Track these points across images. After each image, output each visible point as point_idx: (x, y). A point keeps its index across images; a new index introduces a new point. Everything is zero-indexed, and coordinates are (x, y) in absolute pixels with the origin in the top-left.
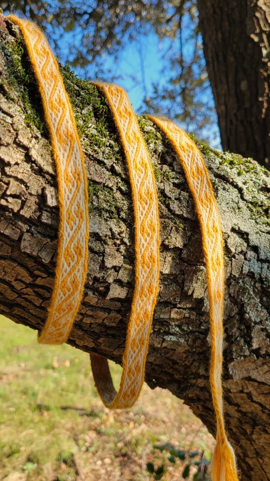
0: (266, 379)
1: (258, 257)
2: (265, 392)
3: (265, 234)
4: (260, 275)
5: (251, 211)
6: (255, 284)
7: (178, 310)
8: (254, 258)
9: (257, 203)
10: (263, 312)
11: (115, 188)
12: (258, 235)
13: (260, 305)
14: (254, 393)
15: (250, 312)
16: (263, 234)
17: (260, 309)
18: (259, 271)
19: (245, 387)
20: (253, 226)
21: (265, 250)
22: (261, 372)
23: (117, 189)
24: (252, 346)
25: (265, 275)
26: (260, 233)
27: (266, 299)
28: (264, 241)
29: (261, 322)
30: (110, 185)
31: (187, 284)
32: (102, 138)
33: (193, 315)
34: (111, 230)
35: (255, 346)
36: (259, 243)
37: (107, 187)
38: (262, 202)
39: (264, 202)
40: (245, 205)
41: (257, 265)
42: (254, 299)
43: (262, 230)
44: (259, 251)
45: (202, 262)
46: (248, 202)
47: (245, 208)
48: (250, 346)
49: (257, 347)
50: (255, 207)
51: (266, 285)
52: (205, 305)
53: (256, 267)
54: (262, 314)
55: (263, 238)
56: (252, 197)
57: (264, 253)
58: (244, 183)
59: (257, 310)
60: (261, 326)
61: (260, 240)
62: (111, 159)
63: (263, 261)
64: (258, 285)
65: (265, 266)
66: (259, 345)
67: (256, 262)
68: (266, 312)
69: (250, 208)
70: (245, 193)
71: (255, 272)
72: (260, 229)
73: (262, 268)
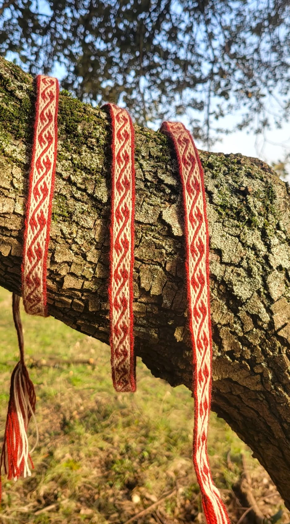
0: (248, 384)
1: (221, 260)
2: (253, 398)
3: (233, 238)
4: (222, 278)
5: (220, 214)
6: (219, 286)
7: (140, 304)
8: (217, 261)
9: (226, 206)
10: (229, 315)
11: (68, 196)
13: (225, 307)
14: (243, 397)
15: (214, 313)
16: (230, 237)
17: (225, 312)
18: (221, 274)
20: (219, 229)
21: (231, 253)
22: (241, 376)
23: (71, 197)
24: (223, 348)
25: (227, 278)
26: (228, 235)
27: (233, 302)
28: (230, 244)
29: (228, 325)
30: (64, 193)
31: (143, 281)
32: (66, 153)
33: (155, 310)
34: (61, 231)
36: (223, 246)
37: (62, 195)
38: (231, 205)
39: (234, 205)
40: (214, 208)
41: (219, 268)
42: (217, 301)
43: (231, 233)
44: (223, 254)
45: (157, 262)
46: (217, 205)
47: (213, 211)
48: (221, 347)
49: (229, 349)
50: (224, 211)
51: (230, 288)
52: (164, 301)
53: (218, 270)
54: (228, 317)
55: (230, 241)
56: (223, 200)
57: (228, 256)
58: (217, 186)
59: (221, 312)
60: (230, 329)
61: (225, 243)
62: (69, 170)
63: (227, 264)
64: (221, 287)
65: (229, 269)
66: (231, 348)
67: (219, 265)
68: (233, 315)
69: (219, 211)
70: (215, 196)
71: (216, 274)
72: (229, 232)
73: (225, 272)
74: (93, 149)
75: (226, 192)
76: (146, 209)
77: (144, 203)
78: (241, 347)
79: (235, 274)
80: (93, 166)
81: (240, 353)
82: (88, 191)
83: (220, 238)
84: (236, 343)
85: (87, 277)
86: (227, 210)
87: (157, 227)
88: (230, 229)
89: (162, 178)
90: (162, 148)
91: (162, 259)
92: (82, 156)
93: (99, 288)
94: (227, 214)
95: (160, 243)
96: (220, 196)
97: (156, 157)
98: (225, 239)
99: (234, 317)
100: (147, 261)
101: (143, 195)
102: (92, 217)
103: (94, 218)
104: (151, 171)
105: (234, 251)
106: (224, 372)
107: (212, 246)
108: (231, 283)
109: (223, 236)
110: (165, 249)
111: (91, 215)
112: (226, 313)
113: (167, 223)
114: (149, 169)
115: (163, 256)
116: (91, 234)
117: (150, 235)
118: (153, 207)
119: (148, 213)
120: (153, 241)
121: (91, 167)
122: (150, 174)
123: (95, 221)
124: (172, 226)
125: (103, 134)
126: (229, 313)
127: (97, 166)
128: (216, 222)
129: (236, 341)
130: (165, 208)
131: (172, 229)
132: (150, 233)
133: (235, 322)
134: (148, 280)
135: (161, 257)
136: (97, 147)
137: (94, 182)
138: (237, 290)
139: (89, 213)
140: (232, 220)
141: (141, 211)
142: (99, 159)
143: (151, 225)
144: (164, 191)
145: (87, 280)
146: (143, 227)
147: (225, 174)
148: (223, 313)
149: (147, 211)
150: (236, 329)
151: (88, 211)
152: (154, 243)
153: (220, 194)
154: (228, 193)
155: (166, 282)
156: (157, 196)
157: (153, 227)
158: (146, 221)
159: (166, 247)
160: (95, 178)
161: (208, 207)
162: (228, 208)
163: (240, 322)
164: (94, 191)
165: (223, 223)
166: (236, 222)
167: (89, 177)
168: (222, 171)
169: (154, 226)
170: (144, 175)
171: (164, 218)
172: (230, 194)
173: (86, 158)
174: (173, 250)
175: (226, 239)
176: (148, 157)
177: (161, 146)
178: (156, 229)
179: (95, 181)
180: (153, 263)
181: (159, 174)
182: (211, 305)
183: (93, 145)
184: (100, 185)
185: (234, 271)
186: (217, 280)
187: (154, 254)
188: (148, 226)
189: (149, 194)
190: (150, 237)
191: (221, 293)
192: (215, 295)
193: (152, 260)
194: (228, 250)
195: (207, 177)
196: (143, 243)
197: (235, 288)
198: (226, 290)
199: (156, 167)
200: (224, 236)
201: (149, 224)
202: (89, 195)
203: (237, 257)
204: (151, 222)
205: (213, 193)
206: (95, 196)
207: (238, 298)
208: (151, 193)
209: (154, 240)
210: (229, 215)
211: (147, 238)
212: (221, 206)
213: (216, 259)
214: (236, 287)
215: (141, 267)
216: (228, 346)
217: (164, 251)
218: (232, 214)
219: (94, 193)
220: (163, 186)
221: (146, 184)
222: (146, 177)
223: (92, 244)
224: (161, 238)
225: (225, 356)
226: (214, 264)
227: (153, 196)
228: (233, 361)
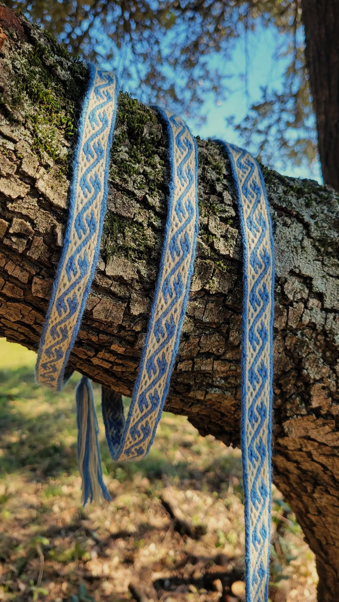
0: (327, 440)
1: (323, 305)
2: (327, 453)
3: (334, 279)
4: (323, 326)
5: (318, 250)
6: (316, 336)
8: (317, 307)
9: (326, 241)
10: (325, 368)
11: (145, 225)
12: (325, 280)
13: (322, 360)
14: (314, 453)
15: (309, 368)
16: (331, 278)
17: (321, 365)
18: (321, 322)
19: (304, 446)
20: (319, 269)
21: (332, 298)
22: (322, 433)
23: (148, 226)
25: (329, 327)
26: (328, 277)
27: (330, 353)
28: (331, 286)
29: (321, 380)
30: (140, 220)
31: (232, 334)
32: (135, 164)
33: (240, 368)
34: (139, 272)
35: (315, 404)
36: (324, 289)
37: (137, 222)
39: (334, 240)
40: (311, 244)
41: (320, 315)
42: (315, 353)
43: (331, 273)
44: (325, 298)
46: (315, 240)
48: (308, 404)
49: (318, 405)
50: (323, 247)
51: (330, 338)
53: (318, 318)
54: (323, 371)
55: (331, 283)
57: (330, 301)
58: (313, 217)
59: (317, 366)
60: (322, 384)
61: (326, 286)
62: (143, 189)
63: (327, 311)
64: (320, 337)
65: (331, 316)
67: (319, 311)
68: (329, 368)
69: (317, 247)
70: (312, 229)
71: (316, 323)
72: (328, 272)
73: (326, 319)
78: (331, 403)
83: (320, 279)
86: (326, 246)
88: (330, 269)
92: (157, 170)
96: (318, 229)
99: (330, 370)
106: (303, 429)
107: (314, 289)
108: (332, 332)
126: (324, 366)
129: (327, 396)
133: (330, 376)
148: (319, 367)
150: (330, 383)
154: (326, 225)
163: (335, 375)
165: (322, 261)
166: (336, 260)
175: (327, 280)
185: (336, 318)
194: (329, 293)
197: (336, 338)
200: (324, 277)
205: (310, 225)
212: (319, 241)
213: (317, 305)
216: (318, 402)
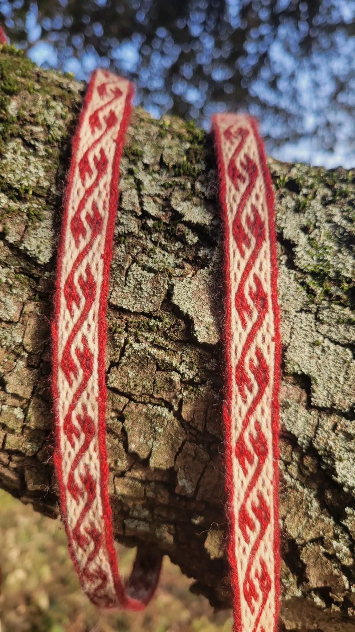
1: (309, 400)
3: (340, 349)
4: (311, 442)
5: (310, 292)
6: (301, 458)
7: (130, 482)
8: (298, 402)
9: (326, 274)
10: (323, 521)
12: (318, 350)
13: (316, 504)
16: (332, 346)
17: (314, 514)
18: (307, 433)
21: (332, 386)
24: (307, 581)
25: (322, 444)
29: (319, 540)
33: (162, 497)
35: (315, 581)
36: (314, 369)
38: (338, 273)
39: (344, 273)
40: (296, 280)
41: (303, 419)
42: (297, 490)
43: (334, 337)
44: (314, 387)
45: (161, 399)
46: (305, 273)
47: (295, 285)
48: (302, 579)
49: (321, 584)
50: (321, 285)
51: (327, 464)
52: (180, 483)
53: (300, 423)
54: (321, 525)
55: (331, 357)
56: (319, 260)
57: (325, 393)
58: (305, 230)
59: (306, 514)
60: (323, 550)
61: (320, 362)
63: (321, 410)
64: (308, 461)
65: (328, 423)
66: (325, 582)
67: (303, 411)
68: (332, 522)
69: (308, 286)
70: (299, 251)
71: (296, 433)
72: (329, 334)
73: (317, 427)
74: (33, 147)
75: (327, 243)
76: (137, 280)
77: (134, 267)
78: (347, 586)
79: (341, 435)
80: (25, 183)
81: (344, 595)
82: (7, 238)
83: (307, 349)
84: (336, 576)
85: (10, 425)
86: (327, 284)
87: (161, 321)
88: (333, 329)
89: (179, 209)
90: (190, 149)
91: (172, 394)
93: (39, 450)
94: (327, 293)
95: (167, 358)
96: (313, 251)
97: (174, 167)
98: (319, 352)
99: (335, 525)
100: (141, 396)
101: (134, 246)
102: (18, 296)
103: (20, 299)
104: (159, 196)
105: (341, 379)
106: (307, 617)
107: (290, 368)
108: (330, 455)
109: (315, 344)
110: (179, 372)
111: (14, 291)
112: (317, 518)
113: (182, 312)
114: (156, 190)
115: (174, 387)
116: (15, 335)
117: (147, 339)
118: (152, 275)
119: (141, 289)
120: (149, 354)
121: (21, 185)
122: (155, 202)
123: (24, 304)
124: (195, 320)
125: (63, 117)
126: (322, 517)
127: (38, 183)
128: (301, 310)
129: (336, 572)
130: (182, 277)
131: (193, 328)
132: (147, 335)
133: (336, 537)
134: (144, 437)
135: (170, 390)
136: (45, 143)
137: (25, 217)
138: (344, 472)
139: (11, 287)
140: (337, 308)
141: (126, 285)
142: (45, 167)
143: (149, 315)
144: (182, 239)
145: (12, 431)
146: (130, 319)
147: (325, 203)
148: (310, 517)
149: (140, 284)
150: (339, 550)
151: (7, 283)
152: (153, 358)
153: (312, 247)
154: (331, 244)
155: (184, 443)
156: (167, 251)
157: (152, 322)
158: (137, 308)
159: (183, 368)
160: (28, 209)
161: (283, 277)
162: (330, 279)
163: (347, 537)
164: (23, 236)
165: (316, 314)
166: (347, 311)
167: (15, 206)
168: (319, 197)
169: (155, 318)
170: (141, 204)
171: (175, 300)
172: (336, 248)
173: (14, 166)
174: (197, 375)
175: (323, 351)
176: (157, 168)
177: (188, 146)
178: (158, 326)
179: (28, 215)
180: (153, 401)
181: (173, 202)
182: (283, 499)
183: (36, 140)
184: (38, 224)
185: (339, 427)
186: (298, 445)
187: (154, 383)
188: (142, 317)
189: (150, 246)
190: (144, 345)
191: (306, 472)
192: (292, 476)
193: (152, 396)
194: (326, 377)
195: (284, 209)
196: (129, 357)
197: (338, 466)
198: (319, 467)
199: (171, 186)
200: (318, 345)
201: (143, 314)
202: (11, 246)
203: (348, 395)
204: (146, 311)
205: (295, 245)
206: (22, 248)
207: (346, 489)
208: (155, 243)
209: (154, 351)
210: (331, 295)
211: (136, 346)
212: (313, 274)
213: (297, 398)
214: (342, 465)
215: (127, 409)
216: (320, 579)
217: (176, 377)
218: (339, 293)
219: (21, 242)
220: (180, 226)
221: (146, 223)
222: (145, 208)
223: (18, 356)
224: (170, 347)
225: (311, 596)
226: (291, 409)
227: (158, 250)
228: (329, 606)
